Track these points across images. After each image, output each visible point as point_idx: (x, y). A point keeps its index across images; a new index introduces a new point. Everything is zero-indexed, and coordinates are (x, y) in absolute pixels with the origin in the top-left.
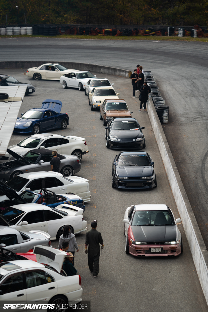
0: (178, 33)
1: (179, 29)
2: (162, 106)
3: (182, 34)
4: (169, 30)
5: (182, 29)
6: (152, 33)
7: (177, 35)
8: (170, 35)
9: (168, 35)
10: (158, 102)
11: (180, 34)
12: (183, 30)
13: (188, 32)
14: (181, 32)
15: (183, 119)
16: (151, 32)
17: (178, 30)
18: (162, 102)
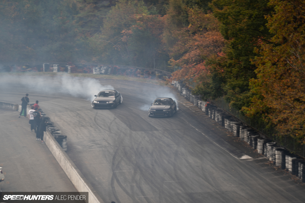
0: (53, 69)
1: (54, 65)
2: (60, 135)
3: (56, 70)
4: (45, 66)
5: (56, 66)
6: (29, 69)
7: (52, 71)
8: (46, 71)
9: (44, 71)
10: (55, 132)
11: (55, 69)
12: (58, 66)
13: (62, 68)
14: (55, 68)
15: (79, 147)
16: (27, 68)
17: (53, 67)
18: (59, 132)
